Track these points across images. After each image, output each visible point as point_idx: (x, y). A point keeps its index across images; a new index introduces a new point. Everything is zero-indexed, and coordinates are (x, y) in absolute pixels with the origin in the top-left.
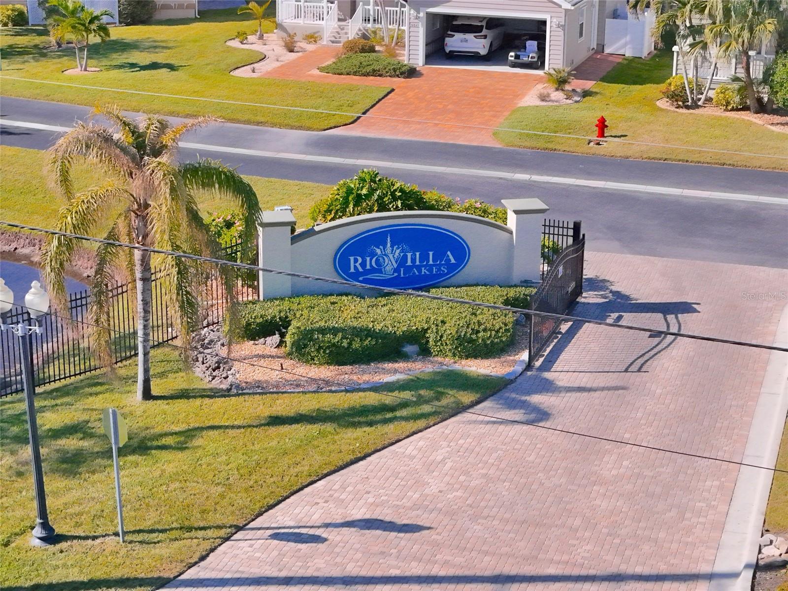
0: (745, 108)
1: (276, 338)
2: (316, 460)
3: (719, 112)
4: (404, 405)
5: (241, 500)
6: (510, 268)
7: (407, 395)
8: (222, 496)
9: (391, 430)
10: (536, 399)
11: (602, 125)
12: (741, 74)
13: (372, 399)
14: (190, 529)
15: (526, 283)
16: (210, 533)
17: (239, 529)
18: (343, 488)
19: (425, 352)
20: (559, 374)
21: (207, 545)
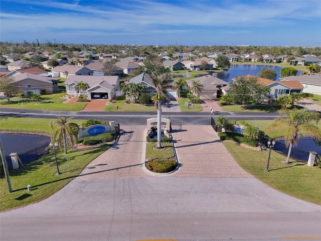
0: (136, 103)
1: (82, 143)
2: (91, 158)
3: (133, 104)
4: (101, 149)
5: (84, 164)
6: (111, 130)
7: (101, 148)
8: (81, 164)
9: (100, 153)
10: (117, 146)
11: (118, 107)
12: (135, 99)
13: (96, 149)
14: (78, 169)
15: (113, 132)
16: (81, 169)
17: (84, 168)
18: (96, 161)
19: (102, 142)
20: (119, 143)
21: (81, 171)
